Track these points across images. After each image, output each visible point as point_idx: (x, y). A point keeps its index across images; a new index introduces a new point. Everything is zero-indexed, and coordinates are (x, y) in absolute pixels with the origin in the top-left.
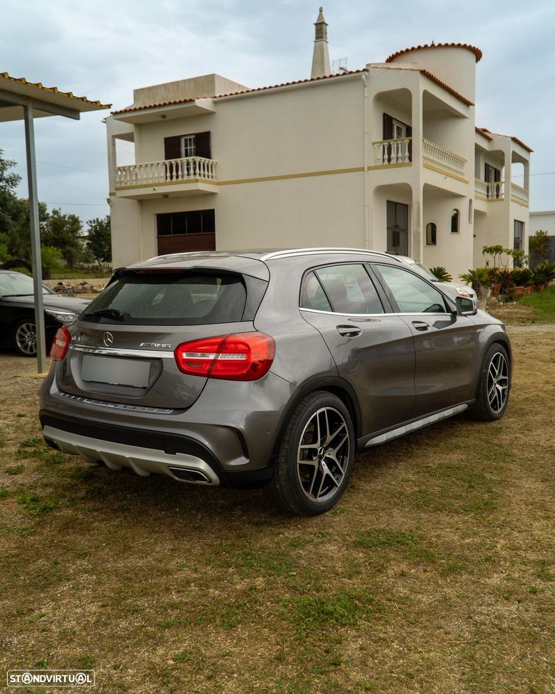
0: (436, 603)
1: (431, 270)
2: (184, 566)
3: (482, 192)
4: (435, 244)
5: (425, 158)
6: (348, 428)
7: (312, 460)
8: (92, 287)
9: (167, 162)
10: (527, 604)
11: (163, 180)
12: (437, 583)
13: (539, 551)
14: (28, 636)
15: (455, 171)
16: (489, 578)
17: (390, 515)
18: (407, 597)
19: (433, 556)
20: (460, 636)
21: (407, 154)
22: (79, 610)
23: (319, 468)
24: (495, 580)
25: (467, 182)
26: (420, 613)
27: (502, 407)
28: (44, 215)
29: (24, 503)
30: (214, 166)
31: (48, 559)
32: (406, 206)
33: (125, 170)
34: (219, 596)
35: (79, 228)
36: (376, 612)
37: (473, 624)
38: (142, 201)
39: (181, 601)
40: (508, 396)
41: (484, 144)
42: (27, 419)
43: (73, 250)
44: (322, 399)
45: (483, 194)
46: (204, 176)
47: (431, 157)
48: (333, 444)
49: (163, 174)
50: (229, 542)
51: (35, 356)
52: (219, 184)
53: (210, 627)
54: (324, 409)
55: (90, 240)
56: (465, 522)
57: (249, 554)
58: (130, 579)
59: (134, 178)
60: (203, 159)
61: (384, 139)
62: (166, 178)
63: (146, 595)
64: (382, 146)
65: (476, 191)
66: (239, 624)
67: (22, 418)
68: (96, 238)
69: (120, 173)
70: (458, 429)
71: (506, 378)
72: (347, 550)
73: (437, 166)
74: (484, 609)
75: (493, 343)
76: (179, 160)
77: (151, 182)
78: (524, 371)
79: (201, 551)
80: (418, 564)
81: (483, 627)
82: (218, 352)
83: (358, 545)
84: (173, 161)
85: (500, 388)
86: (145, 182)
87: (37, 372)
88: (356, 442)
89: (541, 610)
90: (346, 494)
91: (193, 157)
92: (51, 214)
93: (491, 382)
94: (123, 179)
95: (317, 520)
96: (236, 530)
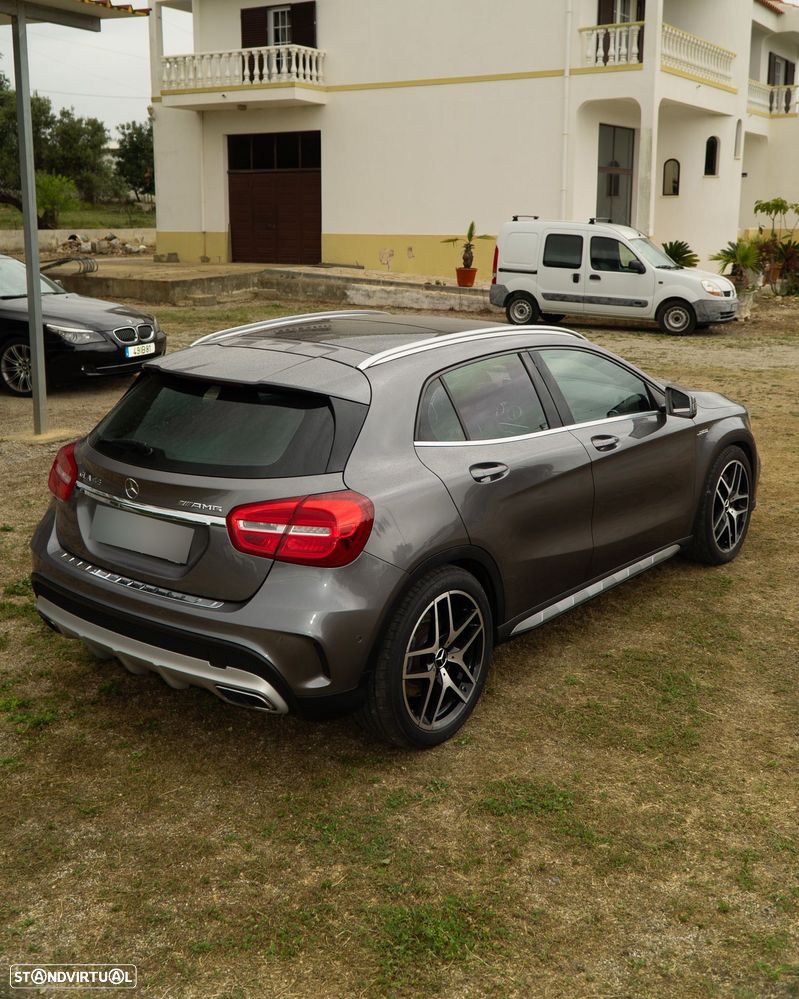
0: (583, 924)
1: (665, 245)
2: (231, 839)
3: (762, 101)
4: (677, 194)
5: (664, 56)
6: (483, 615)
7: (426, 670)
8: (124, 244)
9: (245, 51)
10: (711, 931)
11: (238, 82)
12: (588, 886)
13: (745, 833)
14: (11, 959)
15: (713, 73)
16: (665, 881)
17: (539, 751)
18: (543, 912)
19: (591, 837)
20: (607, 986)
21: (635, 49)
22: (80, 915)
23: (436, 680)
24: (673, 885)
25: (734, 92)
26: (557, 943)
27: (737, 541)
28: (46, 118)
29: (8, 710)
30: (320, 60)
31: (40, 819)
32: (632, 131)
33: (176, 62)
34: (278, 897)
35: (104, 140)
36: (495, 939)
37: (629, 965)
38: (205, 114)
39: (224, 904)
40: (747, 523)
41: (768, 21)
42: (16, 536)
43: (94, 177)
44: (442, 581)
45: (764, 106)
46: (305, 77)
47: (675, 54)
48: (459, 642)
49: (238, 72)
50: (300, 795)
51: (29, 395)
52: (328, 89)
53: (261, 956)
54: (446, 595)
55: (123, 158)
56: (647, 769)
57: (327, 820)
58: (153, 861)
59: (191, 76)
60: (303, 49)
61: (599, 23)
62: (244, 79)
63: (175, 891)
64: (594, 36)
65: (750, 102)
66: (301, 950)
67: (9, 534)
68: (131, 154)
69: (168, 65)
70: (665, 580)
71: (747, 496)
72: (468, 817)
73: (684, 69)
74: (648, 939)
75: (726, 446)
76: (263, 49)
77: (218, 84)
78: (789, 456)
79: (259, 812)
80: (568, 848)
81: (642, 972)
82: (290, 524)
83: (485, 809)
84: (255, 50)
85: (734, 514)
86: (209, 84)
87: (32, 431)
88: (495, 631)
89: (729, 944)
90: (479, 707)
91: (287, 46)
92: (58, 117)
93: (719, 507)
94: (173, 77)
95: (431, 756)
96: (312, 771)
